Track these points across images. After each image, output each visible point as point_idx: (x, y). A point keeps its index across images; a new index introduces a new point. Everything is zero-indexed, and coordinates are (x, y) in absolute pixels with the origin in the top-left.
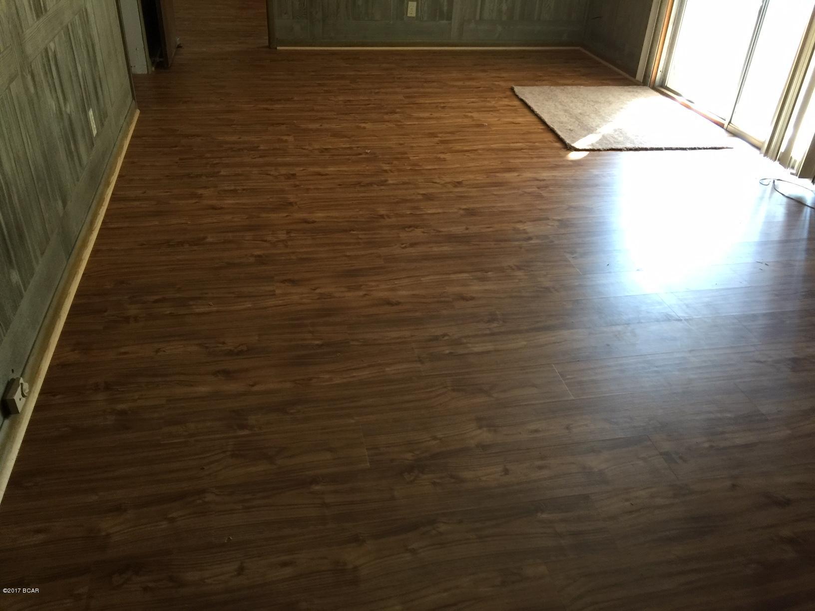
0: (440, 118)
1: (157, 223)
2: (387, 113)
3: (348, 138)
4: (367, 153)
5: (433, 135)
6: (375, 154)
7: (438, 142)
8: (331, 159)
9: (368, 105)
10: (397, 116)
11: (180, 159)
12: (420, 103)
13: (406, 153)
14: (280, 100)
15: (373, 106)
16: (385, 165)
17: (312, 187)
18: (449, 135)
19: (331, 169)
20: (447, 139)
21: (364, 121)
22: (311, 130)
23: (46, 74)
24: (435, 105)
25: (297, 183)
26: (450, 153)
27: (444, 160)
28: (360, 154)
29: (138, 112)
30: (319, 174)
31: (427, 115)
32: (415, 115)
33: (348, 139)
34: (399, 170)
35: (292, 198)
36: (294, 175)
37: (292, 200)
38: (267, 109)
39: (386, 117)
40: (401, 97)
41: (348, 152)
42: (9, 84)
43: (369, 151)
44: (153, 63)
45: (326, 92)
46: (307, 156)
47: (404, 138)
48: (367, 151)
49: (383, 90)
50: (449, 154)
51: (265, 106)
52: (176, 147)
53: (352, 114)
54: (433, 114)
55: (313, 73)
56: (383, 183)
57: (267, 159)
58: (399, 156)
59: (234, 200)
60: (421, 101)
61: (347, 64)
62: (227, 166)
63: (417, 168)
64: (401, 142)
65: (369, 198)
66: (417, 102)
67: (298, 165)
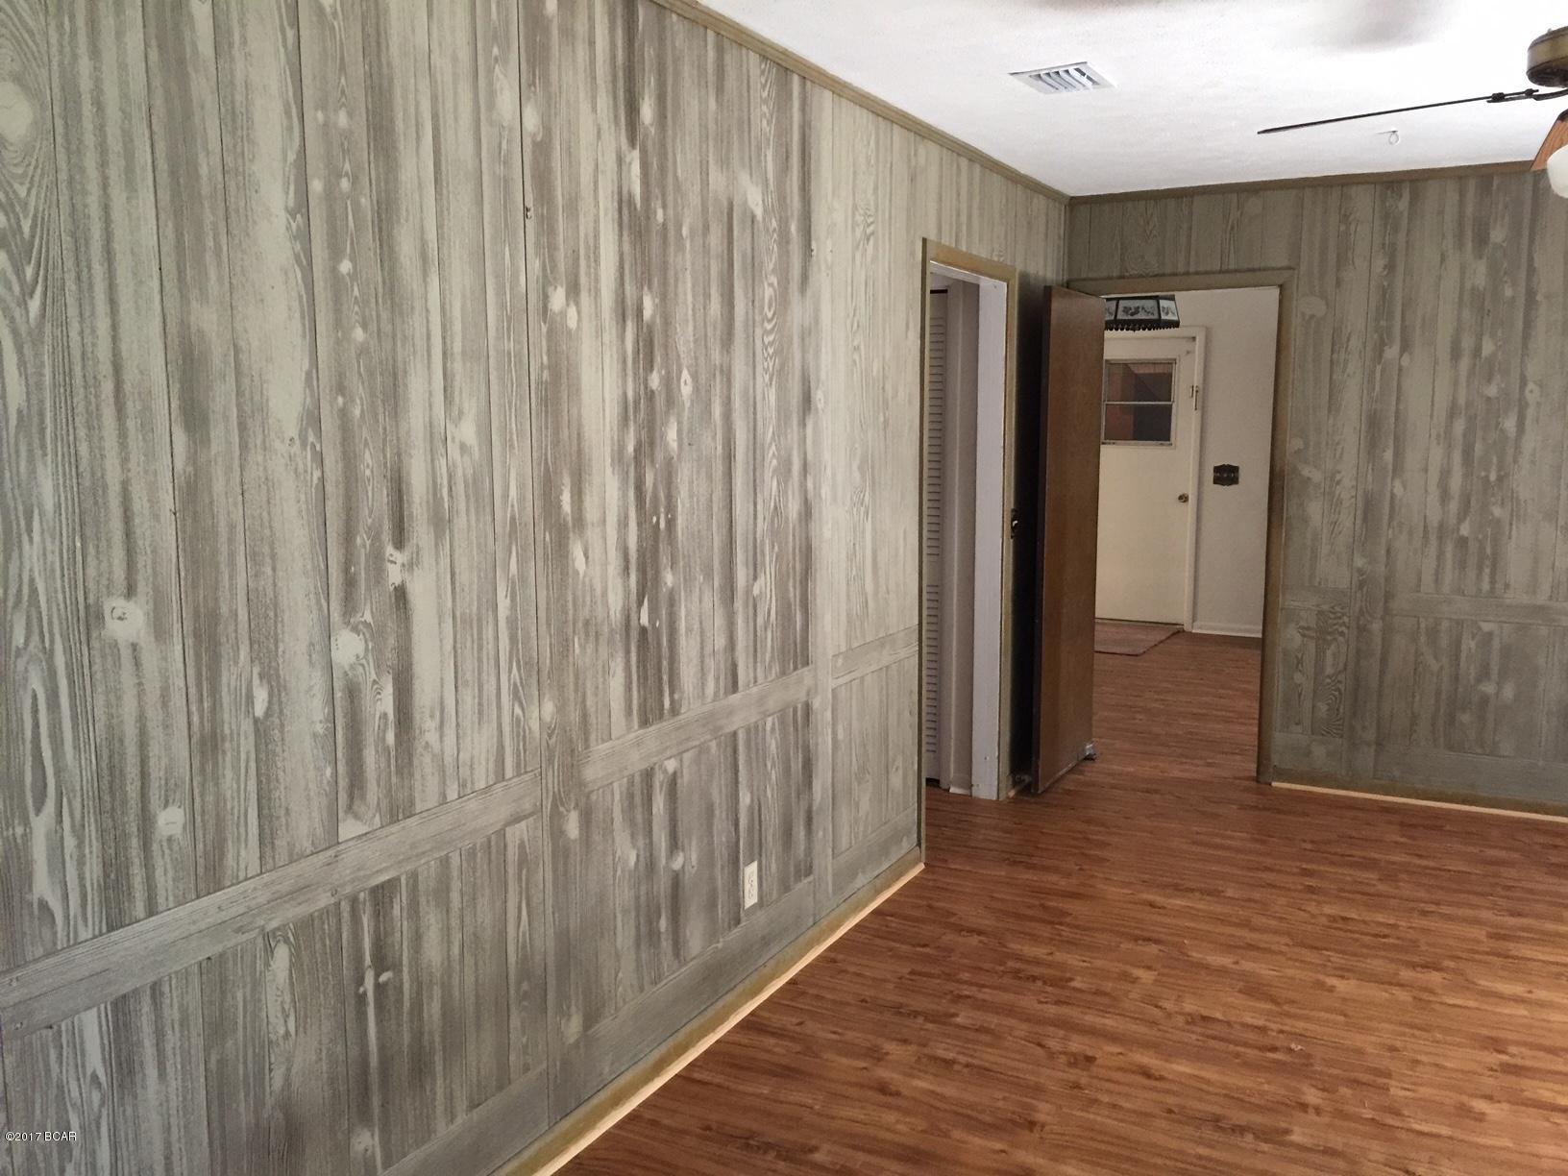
0: (1541, 1004)
1: (766, 1091)
2: (1413, 966)
3: (1277, 1004)
4: (1290, 1050)
5: (1497, 1045)
6: (1309, 1056)
7: (1495, 1067)
8: (1200, 1043)
9: (1385, 936)
10: (1435, 977)
11: (912, 973)
12: (1522, 958)
13: (1388, 1075)
14: (1192, 890)
15: (1397, 942)
16: (1313, 1090)
17: (1105, 1099)
18: (1541, 1054)
19: (1182, 1068)
20: (1528, 1063)
21: (1342, 972)
22: (1207, 967)
23: (631, 806)
24: (1555, 969)
25: (1084, 1081)
26: (1509, 1102)
27: (1480, 1117)
28: (1274, 1049)
29: (922, 866)
30: (1147, 1074)
31: (1518, 989)
32: (1484, 983)
33: (1274, 1007)
34: (1340, 1114)
35: (1044, 1112)
36: (1090, 1060)
37: (1041, 1117)
38: (1152, 905)
39: (1406, 974)
40: (1479, 933)
41: (1251, 1036)
42: (508, 824)
43: (1300, 1047)
44: (1015, 784)
45: (1311, 890)
46: (1154, 1023)
47: (1413, 1036)
48: (1293, 1046)
49: (1445, 910)
50: (1505, 1106)
51: (1151, 897)
52: (925, 946)
53: (1327, 950)
54: (1534, 990)
55: (1309, 846)
56: (1275, 1136)
57: (1065, 1010)
58: (1365, 1077)
59: (931, 1083)
60: (1526, 951)
61: (1403, 836)
62: (982, 1006)
63: (1390, 1120)
64: (1398, 1044)
65: (1209, 1165)
66: (1514, 953)
67: (1113, 1038)
